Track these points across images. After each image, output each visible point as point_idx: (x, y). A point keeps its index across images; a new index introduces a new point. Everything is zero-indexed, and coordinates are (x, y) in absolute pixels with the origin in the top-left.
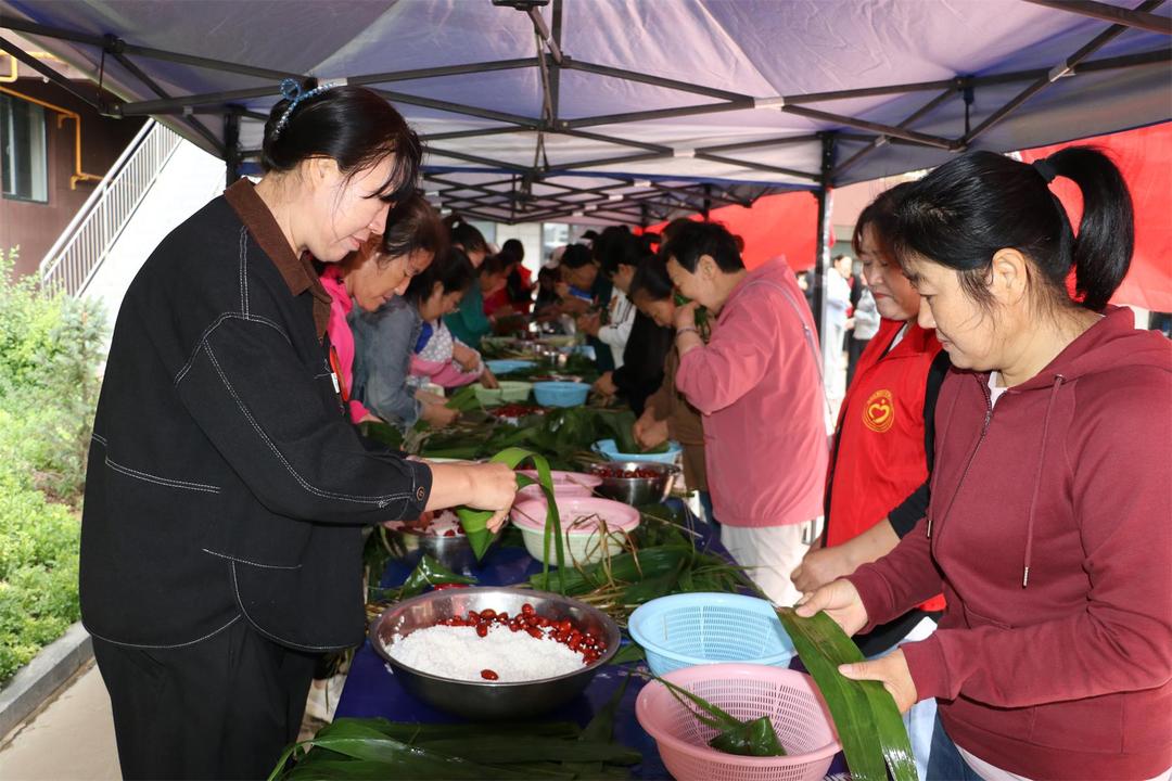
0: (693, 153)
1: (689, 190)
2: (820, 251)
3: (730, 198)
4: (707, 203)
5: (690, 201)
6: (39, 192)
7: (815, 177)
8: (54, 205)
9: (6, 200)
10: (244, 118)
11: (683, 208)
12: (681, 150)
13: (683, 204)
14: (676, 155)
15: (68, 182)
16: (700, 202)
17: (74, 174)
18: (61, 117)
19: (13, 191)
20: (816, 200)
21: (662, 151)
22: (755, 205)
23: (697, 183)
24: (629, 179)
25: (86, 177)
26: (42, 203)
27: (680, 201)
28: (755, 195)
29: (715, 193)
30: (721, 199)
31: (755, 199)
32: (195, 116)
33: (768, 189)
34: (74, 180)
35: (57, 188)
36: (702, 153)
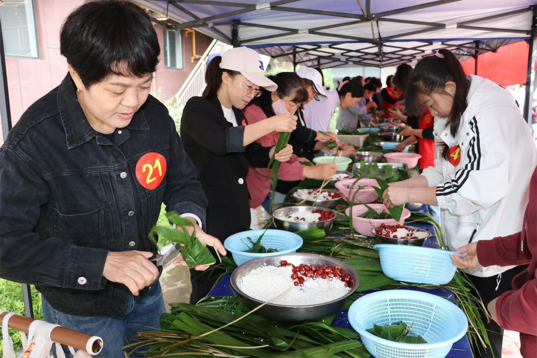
0: (456, 26)
1: (467, 45)
2: (529, 72)
3: (487, 48)
4: (477, 52)
5: (469, 51)
6: (179, 64)
7: (527, 32)
8: (185, 70)
9: (166, 69)
10: (240, 26)
11: (466, 55)
12: (450, 24)
13: (465, 53)
14: (447, 27)
15: (190, 60)
16: (473, 51)
17: (192, 56)
18: (187, 32)
19: (169, 65)
20: (528, 45)
21: (440, 26)
22: (498, 50)
23: (472, 41)
24: (430, 42)
25: (197, 57)
26: (180, 69)
27: (464, 51)
28: (498, 45)
29: (480, 46)
30: (483, 49)
31: (499, 47)
32: (215, 27)
33: (505, 41)
34: (193, 58)
35: (186, 62)
36: (461, 25)
